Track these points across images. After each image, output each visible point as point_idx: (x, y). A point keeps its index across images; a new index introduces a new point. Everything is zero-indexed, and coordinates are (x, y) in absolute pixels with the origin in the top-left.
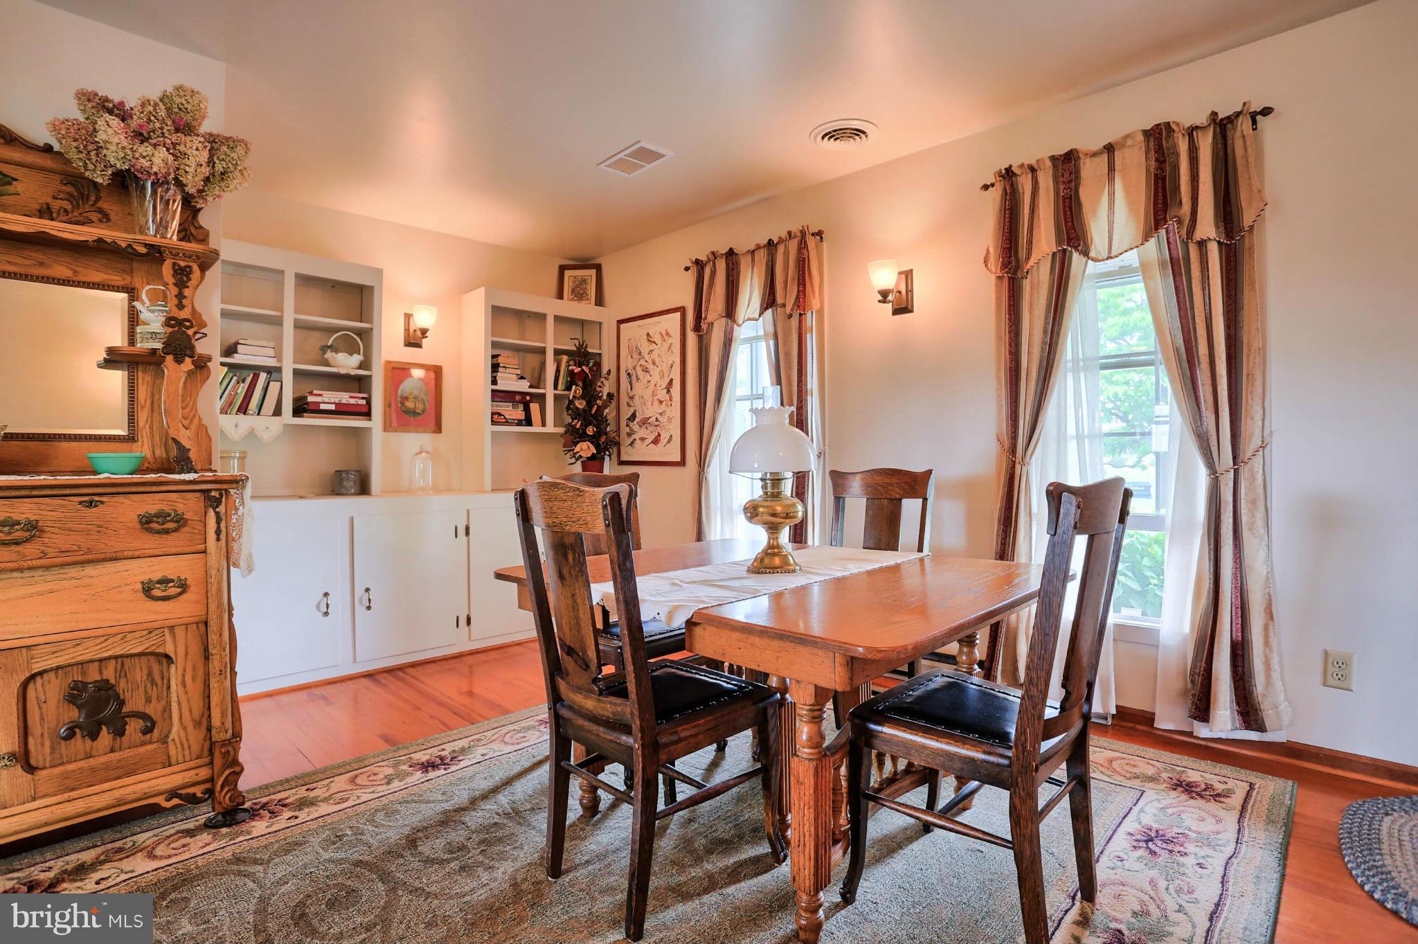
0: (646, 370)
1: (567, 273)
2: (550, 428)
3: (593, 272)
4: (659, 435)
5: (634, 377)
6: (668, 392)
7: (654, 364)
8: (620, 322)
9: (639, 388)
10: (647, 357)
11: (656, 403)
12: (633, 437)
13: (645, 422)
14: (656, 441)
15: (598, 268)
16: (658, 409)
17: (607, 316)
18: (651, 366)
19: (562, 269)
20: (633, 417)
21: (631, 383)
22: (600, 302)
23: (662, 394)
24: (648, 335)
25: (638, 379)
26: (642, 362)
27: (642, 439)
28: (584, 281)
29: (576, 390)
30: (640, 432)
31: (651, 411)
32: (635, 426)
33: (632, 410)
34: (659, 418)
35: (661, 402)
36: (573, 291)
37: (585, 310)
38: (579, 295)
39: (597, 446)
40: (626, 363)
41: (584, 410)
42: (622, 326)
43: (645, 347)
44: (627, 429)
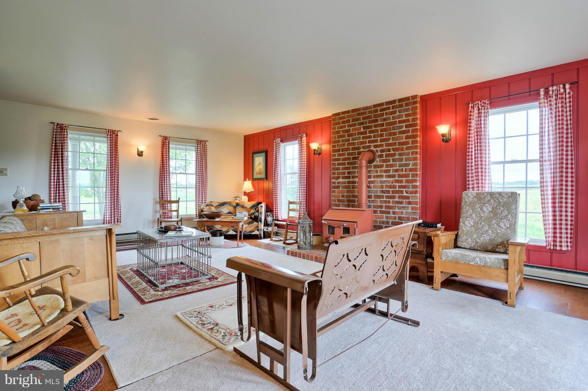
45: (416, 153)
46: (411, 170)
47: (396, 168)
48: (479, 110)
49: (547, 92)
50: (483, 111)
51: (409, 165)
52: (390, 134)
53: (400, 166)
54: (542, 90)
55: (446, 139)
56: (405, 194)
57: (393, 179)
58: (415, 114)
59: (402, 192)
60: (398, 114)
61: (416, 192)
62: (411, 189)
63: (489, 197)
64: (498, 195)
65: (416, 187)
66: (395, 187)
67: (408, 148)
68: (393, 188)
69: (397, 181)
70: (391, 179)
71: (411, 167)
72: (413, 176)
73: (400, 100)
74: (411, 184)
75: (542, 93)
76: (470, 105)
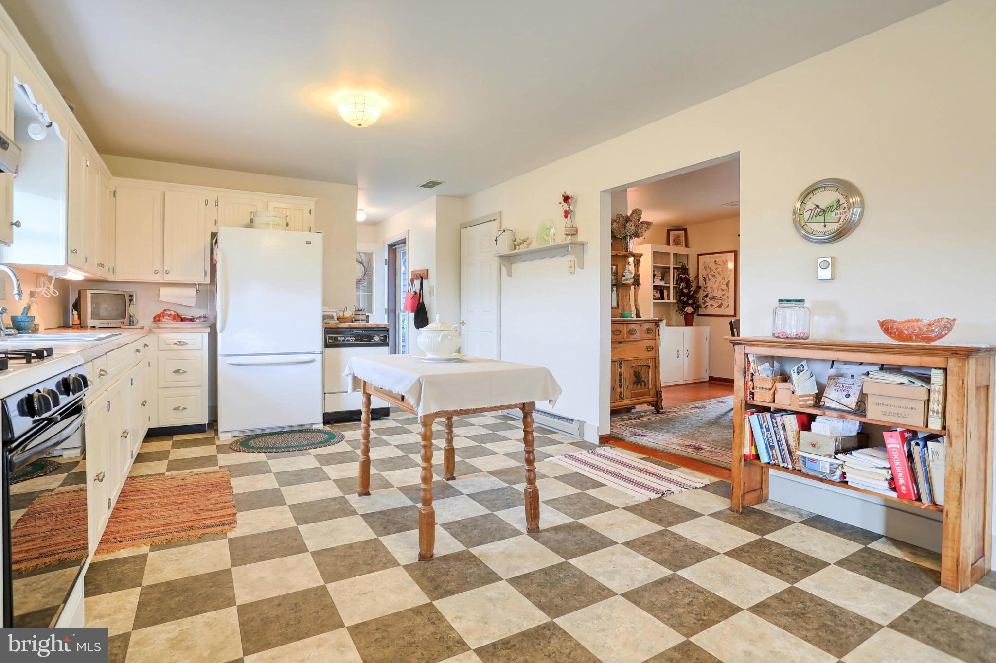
0: (714, 276)
1: (671, 233)
2: (672, 300)
3: (683, 232)
4: (722, 304)
5: (707, 279)
6: (727, 286)
7: (719, 273)
8: (699, 255)
9: (709, 284)
10: (715, 270)
11: (720, 290)
12: (707, 304)
13: (713, 298)
14: (720, 306)
15: (685, 230)
16: (721, 293)
17: (692, 252)
18: (717, 275)
19: (669, 231)
20: (707, 296)
21: (705, 281)
22: (687, 246)
23: (724, 287)
24: (715, 261)
25: (709, 279)
26: (712, 273)
27: (712, 305)
28: (679, 236)
29: (682, 285)
30: (710, 303)
31: (718, 294)
32: (707, 299)
33: (706, 293)
34: (722, 296)
35: (723, 290)
36: (674, 241)
37: (681, 250)
38: (677, 242)
39: (693, 308)
40: (702, 272)
41: (687, 293)
42: (700, 257)
43: (713, 266)
44: (703, 301)
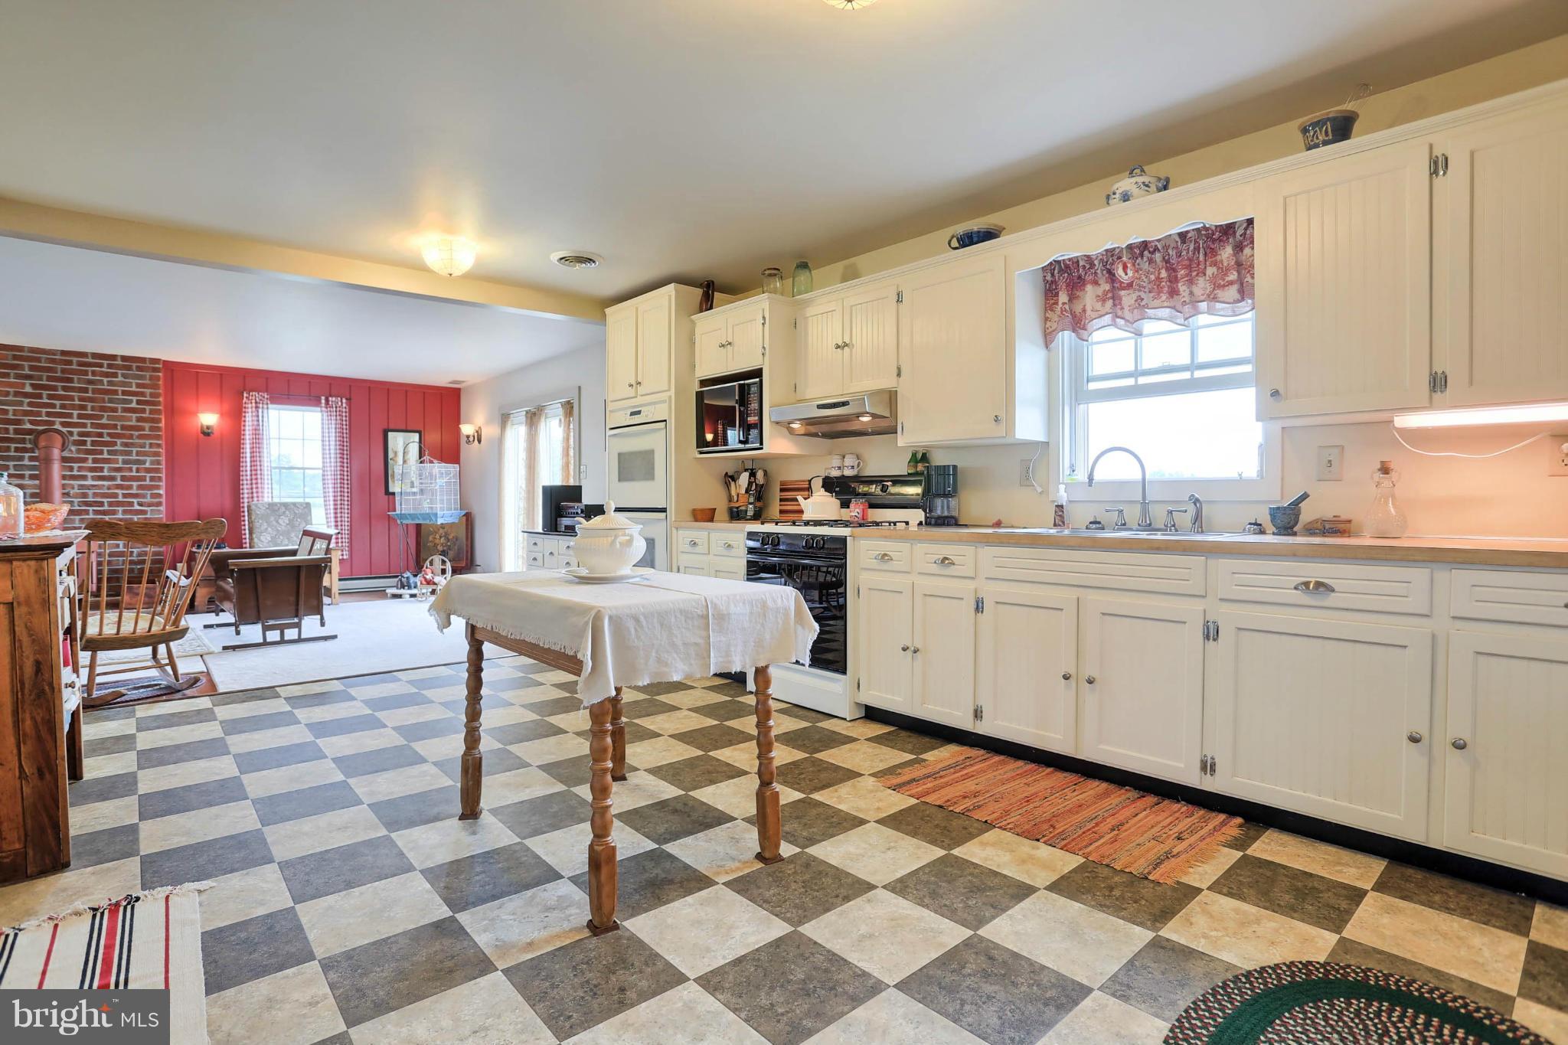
45: (159, 446)
46: (148, 470)
47: (117, 466)
48: (256, 403)
49: (327, 401)
50: (261, 405)
51: (144, 462)
52: (103, 409)
53: (125, 462)
54: (323, 398)
55: (206, 432)
56: (137, 507)
57: (110, 483)
58: (155, 386)
59: (131, 504)
60: (120, 378)
61: (159, 504)
62: (148, 500)
63: (283, 509)
64: (292, 506)
65: (160, 495)
66: (115, 496)
67: (140, 437)
68: (111, 498)
69: (119, 487)
70: (106, 483)
71: (147, 465)
72: (152, 479)
73: (124, 358)
74: (149, 492)
75: (323, 401)
76: (245, 395)
